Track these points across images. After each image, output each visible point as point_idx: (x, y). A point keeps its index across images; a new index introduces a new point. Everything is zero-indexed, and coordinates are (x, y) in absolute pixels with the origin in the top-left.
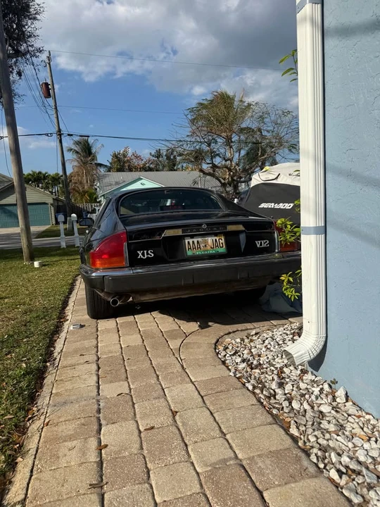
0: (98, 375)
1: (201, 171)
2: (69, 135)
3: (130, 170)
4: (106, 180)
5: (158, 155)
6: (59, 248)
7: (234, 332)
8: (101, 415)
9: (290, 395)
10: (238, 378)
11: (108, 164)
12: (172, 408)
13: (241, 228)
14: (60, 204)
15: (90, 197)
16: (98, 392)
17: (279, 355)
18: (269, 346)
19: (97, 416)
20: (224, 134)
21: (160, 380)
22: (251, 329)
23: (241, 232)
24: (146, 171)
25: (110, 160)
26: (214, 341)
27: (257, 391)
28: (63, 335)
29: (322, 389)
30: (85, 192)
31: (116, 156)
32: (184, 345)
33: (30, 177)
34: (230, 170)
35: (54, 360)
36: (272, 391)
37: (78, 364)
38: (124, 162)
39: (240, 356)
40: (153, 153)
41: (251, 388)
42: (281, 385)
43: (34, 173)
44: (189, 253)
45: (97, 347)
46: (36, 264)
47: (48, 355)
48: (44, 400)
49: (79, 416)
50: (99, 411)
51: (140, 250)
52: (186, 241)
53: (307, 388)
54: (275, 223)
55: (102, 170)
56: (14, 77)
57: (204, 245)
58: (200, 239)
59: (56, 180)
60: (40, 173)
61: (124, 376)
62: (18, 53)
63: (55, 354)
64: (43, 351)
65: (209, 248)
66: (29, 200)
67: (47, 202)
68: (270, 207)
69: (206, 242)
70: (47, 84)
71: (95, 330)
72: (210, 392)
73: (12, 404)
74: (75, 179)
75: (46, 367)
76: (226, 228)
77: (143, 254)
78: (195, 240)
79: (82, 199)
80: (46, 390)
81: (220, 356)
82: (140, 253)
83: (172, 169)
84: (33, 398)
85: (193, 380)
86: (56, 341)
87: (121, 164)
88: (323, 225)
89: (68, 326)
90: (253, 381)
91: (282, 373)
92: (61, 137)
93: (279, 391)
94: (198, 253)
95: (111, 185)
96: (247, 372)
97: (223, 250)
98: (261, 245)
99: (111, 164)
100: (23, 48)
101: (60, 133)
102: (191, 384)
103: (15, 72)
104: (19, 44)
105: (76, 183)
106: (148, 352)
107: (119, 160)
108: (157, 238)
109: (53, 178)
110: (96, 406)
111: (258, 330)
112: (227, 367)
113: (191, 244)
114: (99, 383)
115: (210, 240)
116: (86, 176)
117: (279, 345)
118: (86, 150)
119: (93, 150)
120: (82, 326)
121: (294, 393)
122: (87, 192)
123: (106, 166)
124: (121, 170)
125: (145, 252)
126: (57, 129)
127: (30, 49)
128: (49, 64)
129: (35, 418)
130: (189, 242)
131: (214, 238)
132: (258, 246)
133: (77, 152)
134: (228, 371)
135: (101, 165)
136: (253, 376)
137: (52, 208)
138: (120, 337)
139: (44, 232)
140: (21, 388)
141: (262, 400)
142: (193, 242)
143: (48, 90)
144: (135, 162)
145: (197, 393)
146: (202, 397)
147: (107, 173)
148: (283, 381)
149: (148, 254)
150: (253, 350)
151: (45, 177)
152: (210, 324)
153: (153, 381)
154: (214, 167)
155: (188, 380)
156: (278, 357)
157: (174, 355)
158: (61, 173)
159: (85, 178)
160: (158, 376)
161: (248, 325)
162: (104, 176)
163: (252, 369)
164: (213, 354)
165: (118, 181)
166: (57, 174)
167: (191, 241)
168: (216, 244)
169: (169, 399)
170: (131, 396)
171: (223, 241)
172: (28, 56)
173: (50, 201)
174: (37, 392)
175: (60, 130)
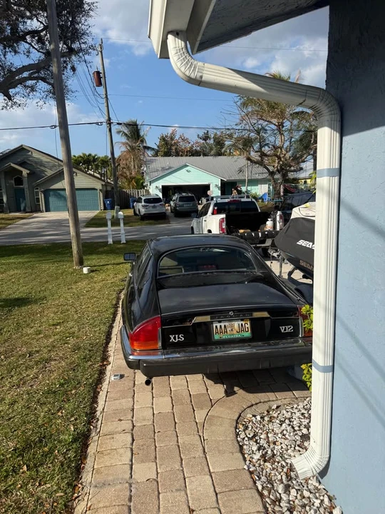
0: (132, 450)
1: (249, 159)
2: (118, 124)
3: (177, 154)
4: (153, 166)
5: (206, 138)
6: (106, 244)
7: (256, 404)
8: (132, 504)
9: (294, 502)
10: (251, 473)
11: (156, 147)
12: (190, 504)
13: (265, 314)
14: (109, 189)
15: (136, 183)
16: (131, 473)
17: (293, 446)
18: (285, 432)
19: (129, 504)
20: (275, 121)
21: (183, 466)
22: (273, 401)
23: (267, 318)
24: (193, 155)
25: (158, 144)
26: (236, 418)
27: (266, 493)
28: (105, 385)
29: (322, 501)
30: (132, 178)
31: (163, 139)
32: (209, 419)
33: (80, 159)
34: (279, 158)
35: (97, 422)
36: (278, 495)
37: (116, 433)
38: (172, 145)
39: (256, 441)
40: (201, 135)
41: (260, 488)
42: (287, 489)
43: (84, 154)
44: (217, 337)
45: (133, 410)
46: (85, 270)
47: (91, 415)
48: (87, 477)
49: (114, 503)
50: (130, 500)
51: (172, 335)
52: (214, 325)
53: (309, 498)
54: (301, 309)
55: (150, 153)
56: (68, 72)
57: (230, 329)
58: (227, 324)
59: (105, 162)
60: (90, 155)
61: (153, 457)
62: (71, 51)
63: (98, 413)
64: (87, 410)
65: (235, 332)
66: (77, 185)
67: (96, 187)
68: (308, 246)
69: (232, 326)
70: (98, 73)
71: (132, 384)
72: (224, 489)
73: (62, 479)
74: (123, 163)
75: (89, 430)
76: (252, 315)
77: (175, 338)
78: (223, 324)
79: (129, 185)
80: (89, 461)
81: (239, 439)
82: (172, 337)
83: (219, 154)
84: (78, 471)
85: (211, 471)
86: (99, 392)
87: (169, 148)
88: (331, 364)
89: (110, 376)
90: (263, 479)
91: (291, 471)
92: (110, 125)
93: (284, 497)
94: (224, 337)
95: (157, 171)
96: (260, 465)
97: (248, 334)
98: (285, 330)
99: (158, 147)
100: (76, 46)
101: (109, 123)
102: (208, 477)
103: (69, 67)
104: (73, 42)
105: (123, 168)
106: (176, 423)
107: (167, 143)
108: (188, 324)
109: (102, 160)
110: (128, 493)
111: (279, 403)
112: (243, 455)
113: (219, 327)
114: (132, 461)
115: (236, 324)
116: (134, 161)
117: (295, 431)
118: (134, 132)
119: (142, 134)
120: (122, 376)
121: (297, 501)
122: (134, 178)
123: (153, 149)
124: (167, 154)
125: (177, 336)
126: (107, 118)
127: (83, 46)
128: (101, 52)
129: (80, 498)
130: (216, 326)
131: (240, 323)
132: (283, 331)
133: (126, 135)
134: (243, 462)
135: (148, 148)
136: (264, 471)
137: (101, 194)
138: (153, 397)
139: (93, 219)
140: (69, 458)
141: (268, 506)
142: (221, 326)
143: (99, 78)
144: (182, 145)
145: (212, 489)
146: (217, 494)
147: (154, 158)
148: (290, 483)
149: (179, 338)
150: (269, 435)
151: (95, 159)
152: (236, 389)
153: (177, 466)
154: (263, 155)
155: (207, 470)
156: (291, 447)
157: (198, 432)
158: (110, 156)
159: (132, 163)
160: (182, 460)
161: (271, 396)
162: (151, 161)
163: (265, 461)
164: (232, 436)
165: (164, 166)
166: (106, 157)
167: (218, 325)
168: (242, 329)
169: (188, 492)
170: (157, 482)
171: (248, 325)
172: (81, 54)
173: (98, 185)
174: (82, 463)
175: (109, 119)
